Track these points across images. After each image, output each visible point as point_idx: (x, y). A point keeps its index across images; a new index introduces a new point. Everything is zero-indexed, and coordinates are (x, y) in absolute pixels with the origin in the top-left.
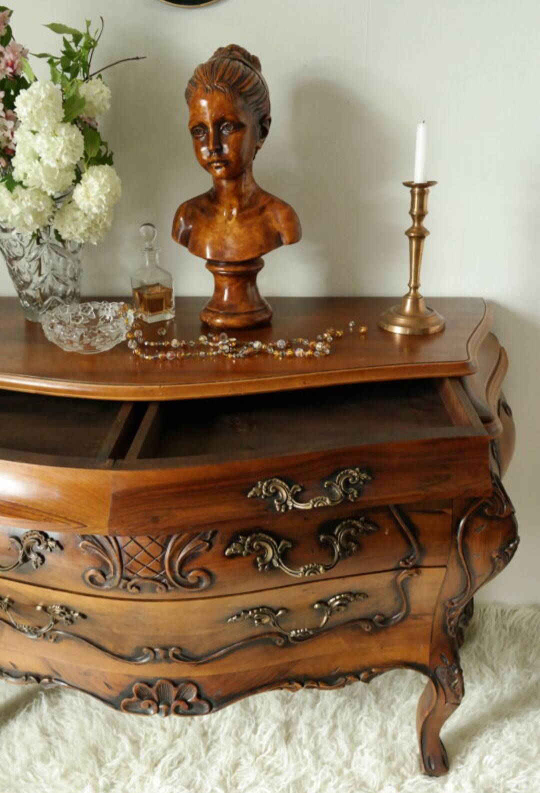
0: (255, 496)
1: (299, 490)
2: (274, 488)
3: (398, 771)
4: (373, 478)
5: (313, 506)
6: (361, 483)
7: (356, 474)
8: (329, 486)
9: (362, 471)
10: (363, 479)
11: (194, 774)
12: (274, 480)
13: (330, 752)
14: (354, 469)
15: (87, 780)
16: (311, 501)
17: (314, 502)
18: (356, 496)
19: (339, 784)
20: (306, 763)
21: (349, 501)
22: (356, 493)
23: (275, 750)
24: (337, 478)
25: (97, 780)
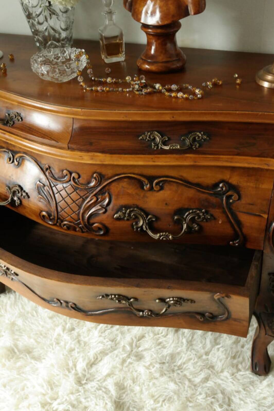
0: (142, 139)
1: (167, 139)
2: (153, 136)
3: (237, 366)
4: (210, 139)
5: (170, 148)
6: (203, 140)
7: (200, 135)
8: (184, 140)
9: (204, 134)
10: (204, 138)
11: (117, 335)
12: (154, 132)
13: (199, 345)
14: (200, 133)
15: (62, 323)
16: (170, 146)
17: (171, 146)
18: (197, 147)
19: (197, 362)
20: (182, 346)
21: (193, 149)
22: (198, 145)
23: (167, 335)
24: (190, 136)
25: (66, 324)
